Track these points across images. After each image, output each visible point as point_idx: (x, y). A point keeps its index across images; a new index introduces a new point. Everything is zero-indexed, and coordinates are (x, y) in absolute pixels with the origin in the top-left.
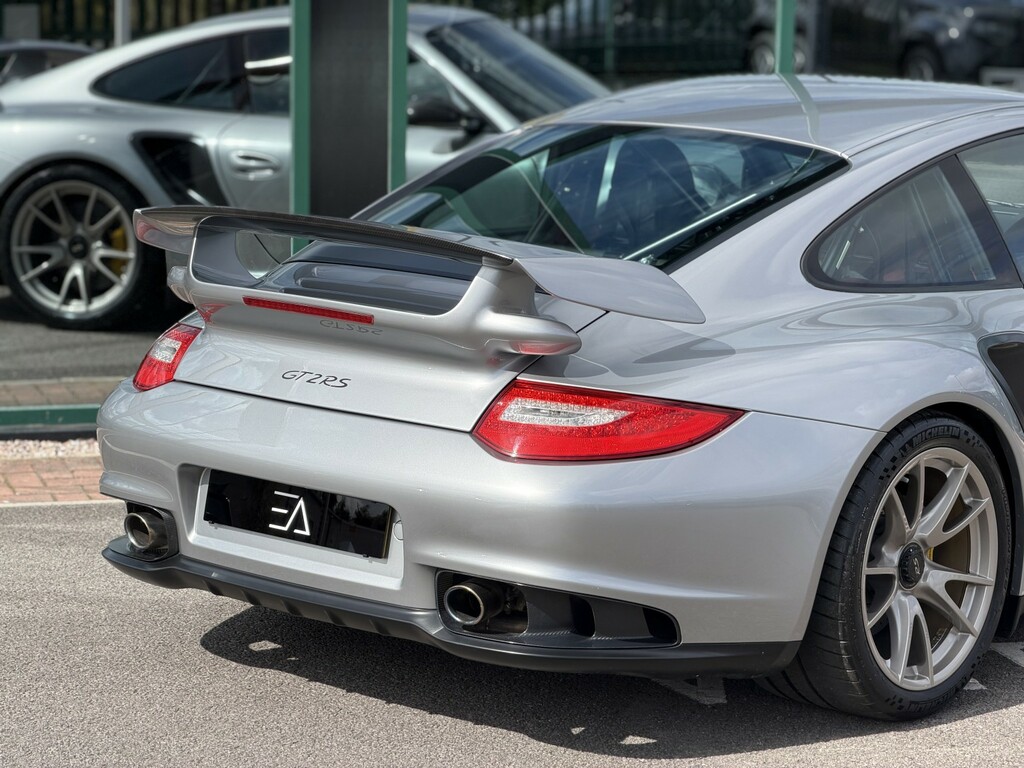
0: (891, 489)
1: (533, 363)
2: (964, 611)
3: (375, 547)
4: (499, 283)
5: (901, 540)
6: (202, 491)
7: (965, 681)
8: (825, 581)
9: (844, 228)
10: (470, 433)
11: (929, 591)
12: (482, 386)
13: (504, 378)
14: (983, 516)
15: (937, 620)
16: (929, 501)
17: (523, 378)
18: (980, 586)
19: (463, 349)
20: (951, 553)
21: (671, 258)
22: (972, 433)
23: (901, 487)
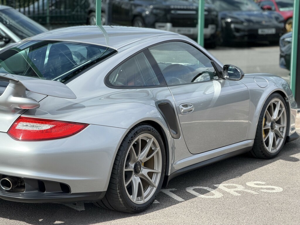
0: (131, 146)
1: (25, 111)
2: (153, 181)
4: (15, 88)
5: (134, 161)
7: (153, 201)
8: (113, 173)
9: (116, 70)
10: (7, 133)
11: (143, 175)
12: (10, 119)
13: (17, 116)
14: (157, 153)
15: (145, 183)
16: (142, 149)
17: (23, 116)
18: (157, 173)
19: (4, 108)
20: (149, 164)
21: (66, 80)
22: (154, 129)
23: (134, 145)
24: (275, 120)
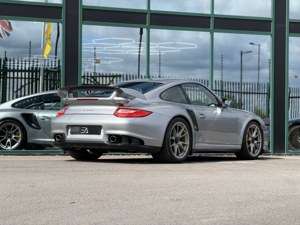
1: (121, 105)
2: (185, 149)
3: (99, 133)
4: (117, 93)
5: (175, 136)
6: (70, 130)
8: (165, 138)
10: (113, 114)
11: (179, 145)
12: (115, 108)
13: (118, 107)
14: (187, 134)
16: (179, 130)
17: (120, 107)
18: (187, 145)
19: (112, 103)
20: (183, 139)
23: (175, 126)
24: (254, 137)
